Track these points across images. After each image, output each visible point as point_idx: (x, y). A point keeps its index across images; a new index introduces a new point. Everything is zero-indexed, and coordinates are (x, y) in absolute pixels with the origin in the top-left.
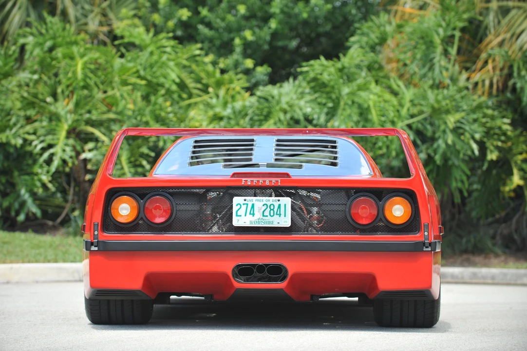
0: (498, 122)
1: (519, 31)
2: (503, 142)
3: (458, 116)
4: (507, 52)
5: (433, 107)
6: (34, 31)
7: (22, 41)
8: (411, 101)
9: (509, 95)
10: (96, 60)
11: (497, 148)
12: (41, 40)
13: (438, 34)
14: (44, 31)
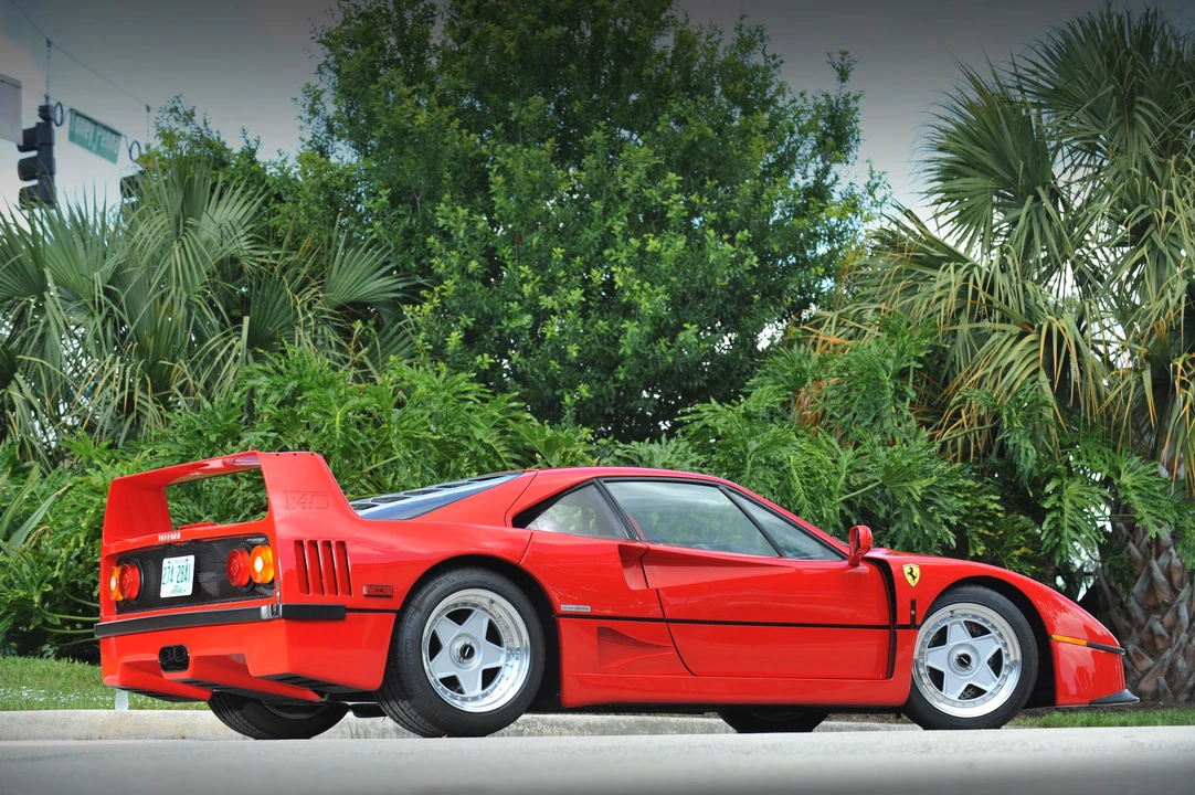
0: (983, 500)
1: (1004, 364)
2: (990, 529)
3: (925, 483)
4: (989, 395)
5: (887, 468)
6: (269, 367)
7: (250, 383)
8: (850, 467)
9: (993, 459)
10: (363, 407)
11: (982, 536)
12: (278, 379)
13: (887, 370)
14: (282, 367)
